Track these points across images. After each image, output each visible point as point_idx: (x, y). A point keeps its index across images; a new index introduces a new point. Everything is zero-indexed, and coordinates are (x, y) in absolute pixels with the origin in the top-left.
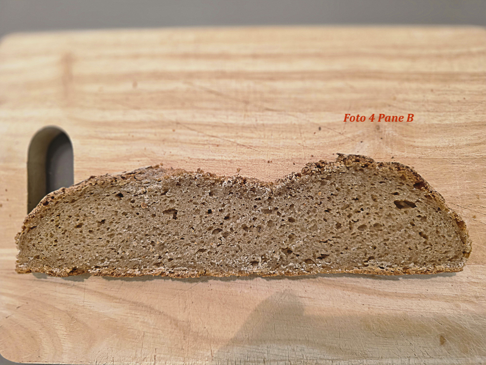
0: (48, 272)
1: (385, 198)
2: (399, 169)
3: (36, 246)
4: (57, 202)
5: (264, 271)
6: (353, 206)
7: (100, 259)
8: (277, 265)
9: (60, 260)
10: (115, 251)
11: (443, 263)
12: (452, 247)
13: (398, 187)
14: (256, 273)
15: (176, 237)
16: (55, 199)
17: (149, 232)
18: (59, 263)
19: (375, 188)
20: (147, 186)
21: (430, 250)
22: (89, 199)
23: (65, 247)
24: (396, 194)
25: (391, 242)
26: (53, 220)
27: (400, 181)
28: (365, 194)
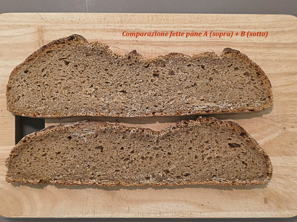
0: (25, 182)
1: (223, 142)
2: (232, 125)
3: (18, 166)
4: (32, 141)
5: (153, 183)
6: (205, 146)
7: (57, 175)
8: (161, 180)
9: (33, 175)
10: (66, 170)
11: (255, 179)
12: (261, 170)
13: (231, 135)
14: (149, 184)
15: (102, 163)
16: (31, 139)
17: (87, 159)
18: (32, 177)
19: (217, 135)
20: (86, 133)
21: (248, 172)
22: (51, 139)
23: (36, 167)
24: (230, 139)
25: (226, 167)
26: (28, 152)
27: (232, 132)
28: (212, 139)
